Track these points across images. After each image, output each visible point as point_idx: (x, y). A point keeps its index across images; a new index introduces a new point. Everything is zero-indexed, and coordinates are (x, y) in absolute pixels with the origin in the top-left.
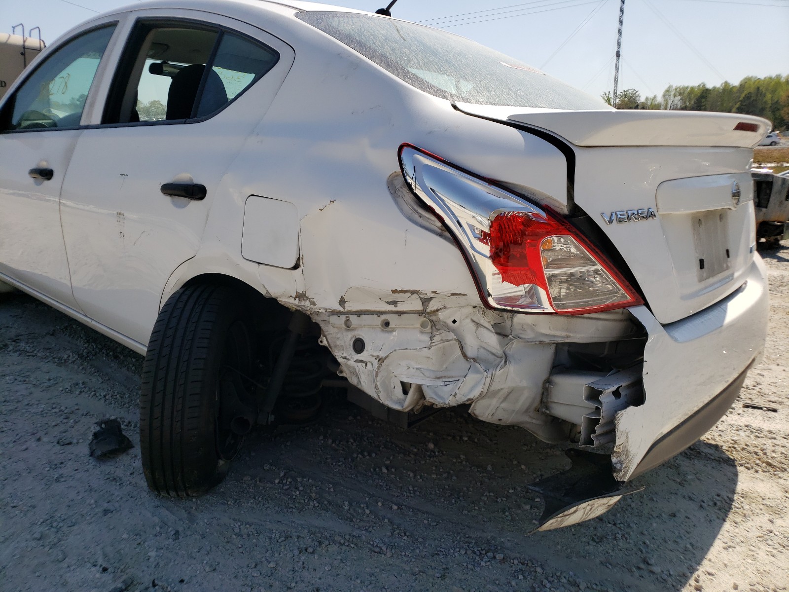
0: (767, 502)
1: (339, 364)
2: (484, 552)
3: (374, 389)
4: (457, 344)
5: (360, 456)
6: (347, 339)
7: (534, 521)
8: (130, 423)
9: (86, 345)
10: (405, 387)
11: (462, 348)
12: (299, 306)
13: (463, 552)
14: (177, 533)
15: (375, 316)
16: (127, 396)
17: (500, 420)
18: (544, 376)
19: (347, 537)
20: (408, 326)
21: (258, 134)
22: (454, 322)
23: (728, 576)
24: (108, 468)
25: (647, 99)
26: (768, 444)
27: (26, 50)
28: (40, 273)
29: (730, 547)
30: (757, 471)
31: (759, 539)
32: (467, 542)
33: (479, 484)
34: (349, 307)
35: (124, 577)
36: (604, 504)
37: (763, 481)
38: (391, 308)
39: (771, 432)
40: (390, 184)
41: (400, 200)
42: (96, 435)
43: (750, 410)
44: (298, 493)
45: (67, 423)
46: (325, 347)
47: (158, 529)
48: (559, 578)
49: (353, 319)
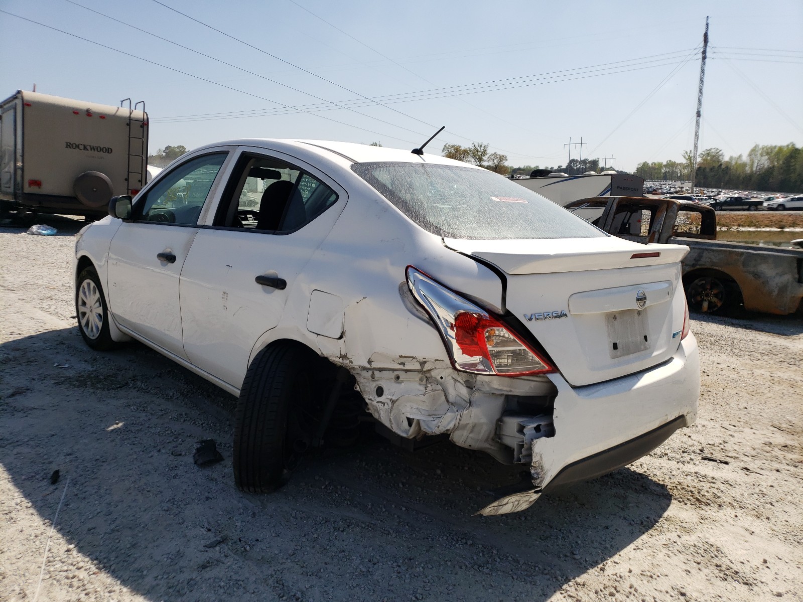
0: (684, 525)
1: (367, 404)
2: (460, 539)
3: (389, 422)
4: (443, 392)
5: (384, 475)
6: (373, 386)
7: (501, 524)
8: (221, 443)
9: (186, 386)
10: (410, 421)
11: (446, 396)
12: (342, 363)
13: (445, 538)
14: (254, 514)
15: (391, 372)
16: (218, 425)
17: (470, 446)
18: (497, 416)
19: (367, 524)
20: (412, 380)
21: (322, 249)
22: (442, 378)
23: (628, 565)
24: (207, 472)
25: (731, 158)
26: (706, 486)
27: (131, 121)
28: (148, 325)
29: (638, 549)
30: (686, 504)
31: (664, 546)
32: (450, 533)
33: (468, 499)
34: (374, 365)
35: (222, 535)
36: (526, 501)
37: (687, 510)
38: (401, 367)
39: (713, 478)
40: (401, 289)
41: (406, 299)
42: (198, 450)
43: (706, 461)
44: (337, 495)
45: (177, 441)
46: (358, 391)
47: (242, 511)
48: (507, 557)
49: (377, 373)
